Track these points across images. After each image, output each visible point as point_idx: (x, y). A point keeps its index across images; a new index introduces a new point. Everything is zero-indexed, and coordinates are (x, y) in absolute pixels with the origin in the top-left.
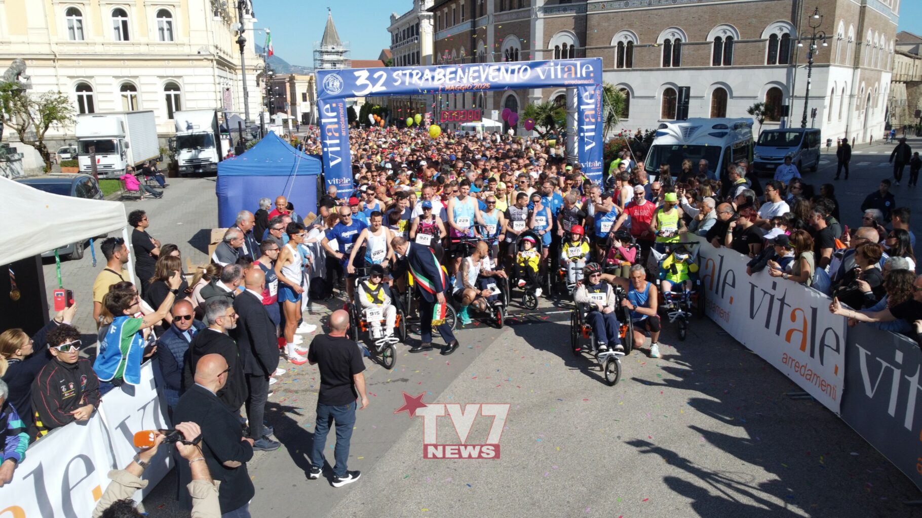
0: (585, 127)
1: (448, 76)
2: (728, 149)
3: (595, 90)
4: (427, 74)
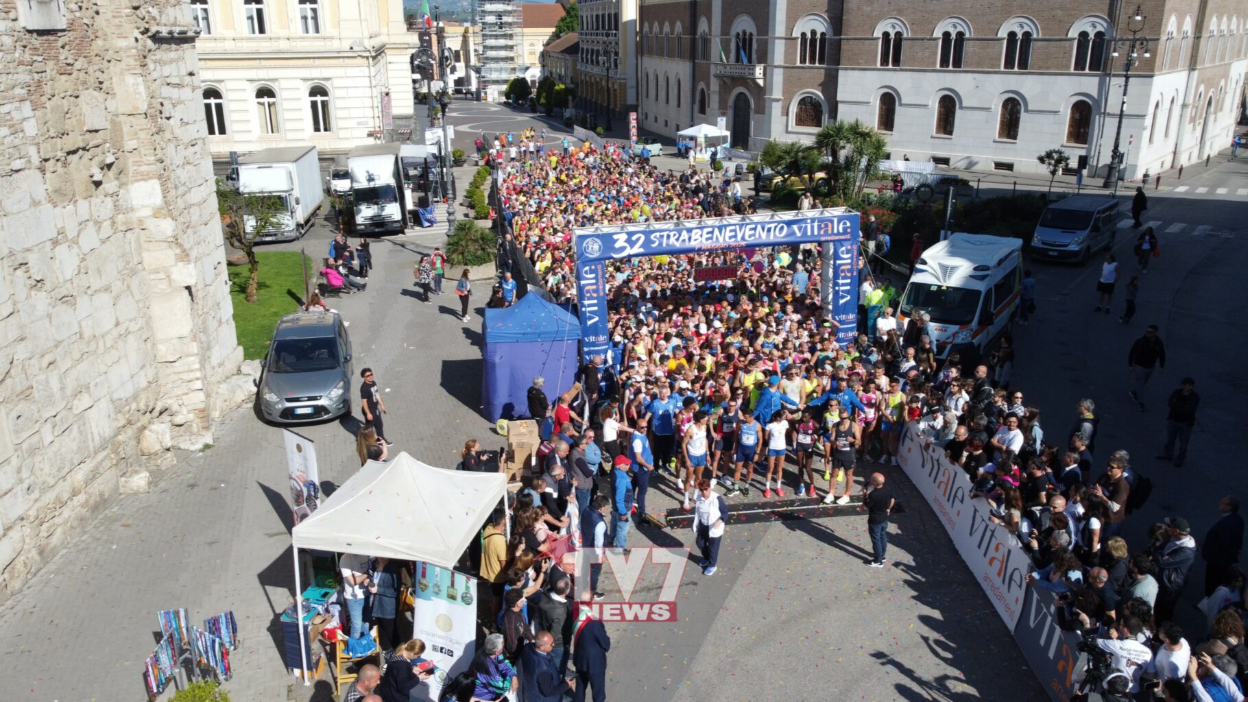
0: (841, 281)
1: (705, 236)
2: (989, 292)
3: (852, 245)
4: (685, 235)
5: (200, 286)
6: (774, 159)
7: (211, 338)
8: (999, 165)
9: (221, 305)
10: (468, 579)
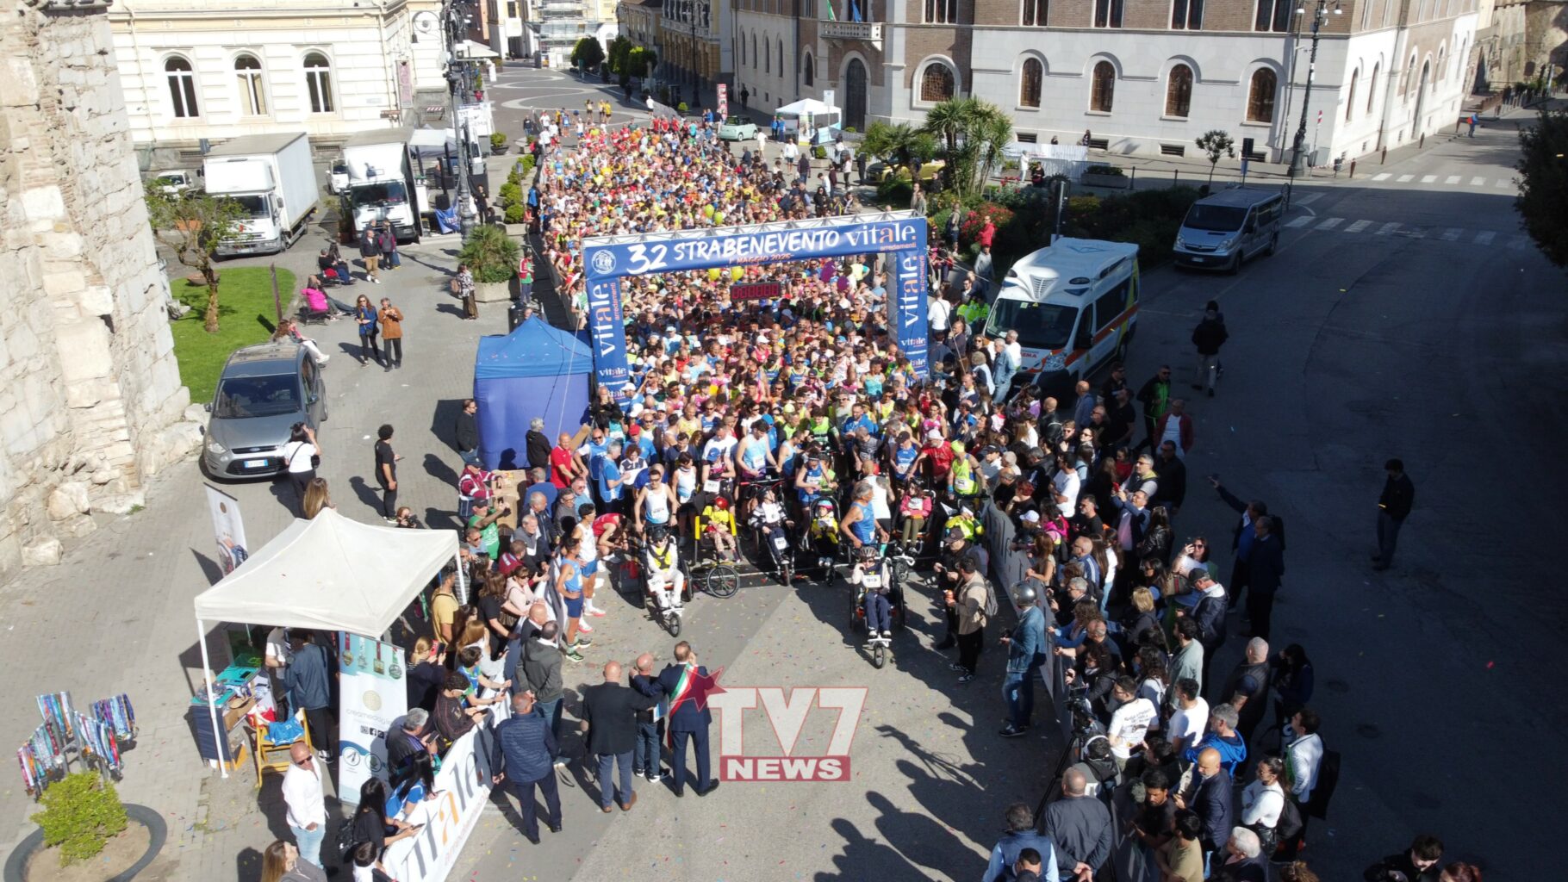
0: (906, 299)
1: (740, 247)
2: (1088, 309)
3: (917, 256)
4: (715, 246)
5: (125, 313)
6: (878, 144)
7: (143, 378)
8: (1167, 149)
9: (156, 337)
10: (395, 649)
